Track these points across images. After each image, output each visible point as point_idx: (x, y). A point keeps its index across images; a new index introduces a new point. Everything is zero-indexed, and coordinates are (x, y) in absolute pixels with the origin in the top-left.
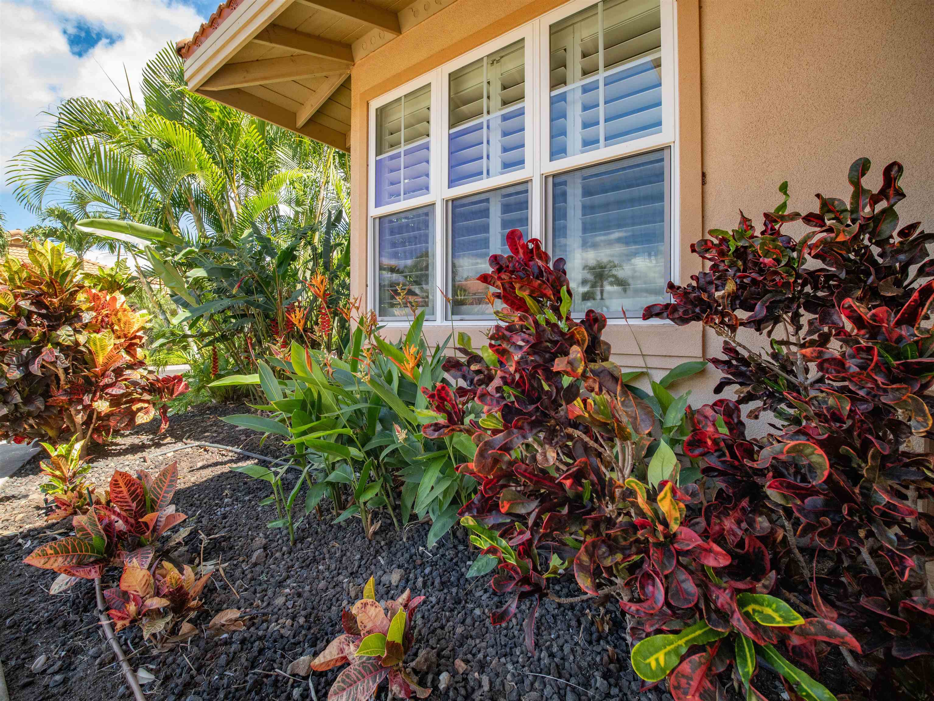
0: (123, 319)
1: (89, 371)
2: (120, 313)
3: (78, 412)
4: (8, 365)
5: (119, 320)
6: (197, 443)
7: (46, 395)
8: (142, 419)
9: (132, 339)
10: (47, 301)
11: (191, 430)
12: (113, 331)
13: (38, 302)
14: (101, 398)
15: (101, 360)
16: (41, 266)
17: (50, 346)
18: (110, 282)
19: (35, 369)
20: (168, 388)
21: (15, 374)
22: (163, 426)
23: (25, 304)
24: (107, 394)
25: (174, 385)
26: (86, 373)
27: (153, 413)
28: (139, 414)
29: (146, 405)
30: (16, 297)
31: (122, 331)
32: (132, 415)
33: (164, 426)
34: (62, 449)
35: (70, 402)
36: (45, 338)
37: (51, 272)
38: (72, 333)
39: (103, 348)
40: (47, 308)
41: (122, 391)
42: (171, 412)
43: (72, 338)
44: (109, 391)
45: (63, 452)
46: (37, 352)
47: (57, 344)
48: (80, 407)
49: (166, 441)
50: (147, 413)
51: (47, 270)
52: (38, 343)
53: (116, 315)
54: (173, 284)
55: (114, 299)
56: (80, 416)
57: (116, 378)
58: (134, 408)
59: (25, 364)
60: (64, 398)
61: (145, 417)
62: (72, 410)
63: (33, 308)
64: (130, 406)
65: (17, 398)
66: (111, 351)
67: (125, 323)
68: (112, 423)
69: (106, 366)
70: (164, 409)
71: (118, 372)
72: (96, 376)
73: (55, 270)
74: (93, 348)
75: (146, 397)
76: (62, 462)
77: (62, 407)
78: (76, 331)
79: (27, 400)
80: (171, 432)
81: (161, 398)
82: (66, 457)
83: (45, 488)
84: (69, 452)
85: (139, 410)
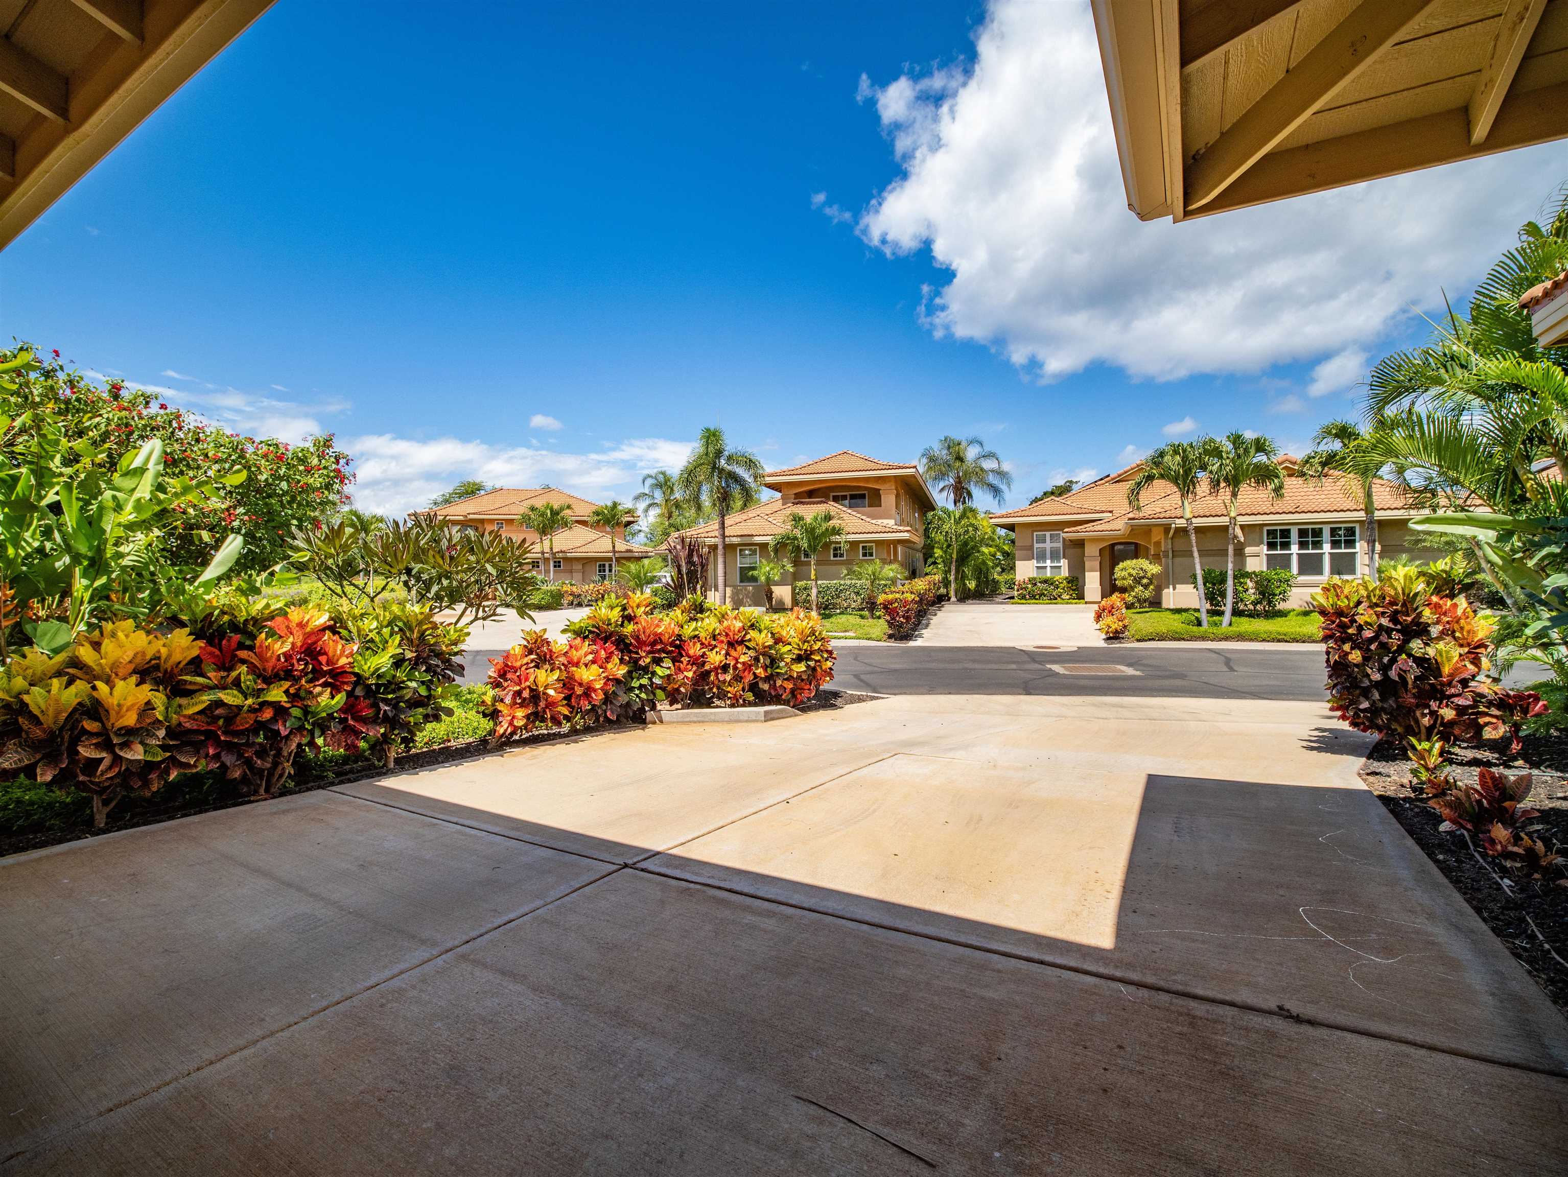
0: (1467, 628)
1: (1435, 679)
2: (1462, 621)
3: (1424, 715)
4: (1372, 669)
5: (1462, 628)
6: (1559, 774)
7: (1396, 695)
8: (1489, 734)
9: (1476, 648)
10: (1402, 618)
11: (1552, 759)
12: (1454, 638)
13: (1394, 619)
14: (1447, 706)
15: (1446, 670)
16: (1396, 589)
17: (1404, 656)
18: (1445, 579)
19: (1393, 674)
20: (1521, 706)
21: (1377, 677)
22: (1514, 746)
23: (1385, 621)
24: (1452, 703)
25: (1529, 704)
26: (1433, 681)
27: (1502, 730)
28: (1486, 728)
29: (1494, 720)
30: (1378, 616)
31: (1464, 638)
32: (1479, 728)
33: (1516, 747)
34: (1426, 745)
35: (1418, 706)
36: (1401, 649)
37: (1404, 594)
38: (1422, 646)
39: (1449, 659)
40: (1401, 623)
41: (1468, 703)
42: (1525, 731)
43: (1422, 651)
44: (1455, 700)
45: (1427, 747)
46: (1393, 661)
47: (1409, 655)
48: (1426, 711)
49: (1517, 763)
50: (1495, 729)
51: (1401, 592)
52: (1394, 653)
53: (1457, 622)
54: (1523, 582)
55: (1455, 606)
56: (1426, 719)
57: (1463, 688)
58: (1481, 721)
59: (1385, 669)
60: (1413, 701)
61: (1494, 732)
62: (1418, 713)
63: (1391, 625)
64: (1477, 718)
65: (1376, 696)
66: (1457, 662)
67: (1469, 632)
68: (1457, 731)
69: (1452, 675)
70: (1517, 727)
71: (1464, 683)
72: (1443, 684)
73: (1407, 591)
74: (1439, 660)
75: (1494, 711)
76: (1426, 755)
77: (1410, 708)
78: (1426, 644)
79: (1383, 699)
80: (1524, 755)
81: (1512, 715)
82: (1429, 751)
83: (1414, 772)
84: (1431, 748)
85: (1487, 724)
